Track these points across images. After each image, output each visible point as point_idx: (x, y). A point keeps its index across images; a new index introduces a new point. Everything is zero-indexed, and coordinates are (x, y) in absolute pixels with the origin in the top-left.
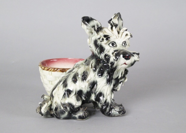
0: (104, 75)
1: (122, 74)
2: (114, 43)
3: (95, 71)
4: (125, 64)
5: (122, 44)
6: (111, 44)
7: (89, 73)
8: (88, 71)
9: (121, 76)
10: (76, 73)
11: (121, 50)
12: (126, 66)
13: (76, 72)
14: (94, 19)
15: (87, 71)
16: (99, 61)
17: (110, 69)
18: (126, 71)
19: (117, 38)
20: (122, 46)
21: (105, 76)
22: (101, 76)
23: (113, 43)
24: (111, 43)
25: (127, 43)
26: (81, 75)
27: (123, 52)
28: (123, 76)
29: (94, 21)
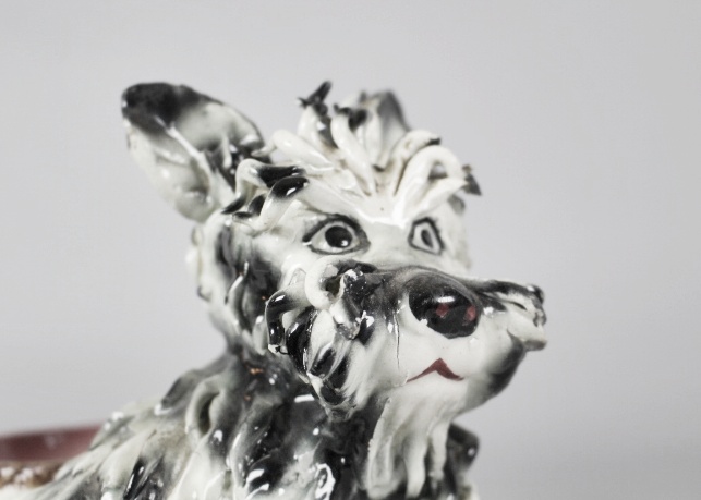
0: (289, 475)
1: (428, 462)
2: (350, 230)
3: (221, 450)
4: (440, 368)
5: (411, 236)
6: (321, 233)
7: (177, 469)
8: (176, 456)
9: (428, 480)
10: (93, 475)
11: (401, 269)
12: (456, 391)
13: (93, 469)
14: (208, 99)
15: (167, 459)
16: (255, 382)
17: (332, 428)
18: (462, 444)
19: (368, 194)
20: (406, 245)
21: (302, 484)
22: (265, 487)
23: (340, 224)
24: (321, 225)
25: (444, 236)
26: (118, 488)
27: (417, 281)
28: (438, 473)
29: (211, 108)
